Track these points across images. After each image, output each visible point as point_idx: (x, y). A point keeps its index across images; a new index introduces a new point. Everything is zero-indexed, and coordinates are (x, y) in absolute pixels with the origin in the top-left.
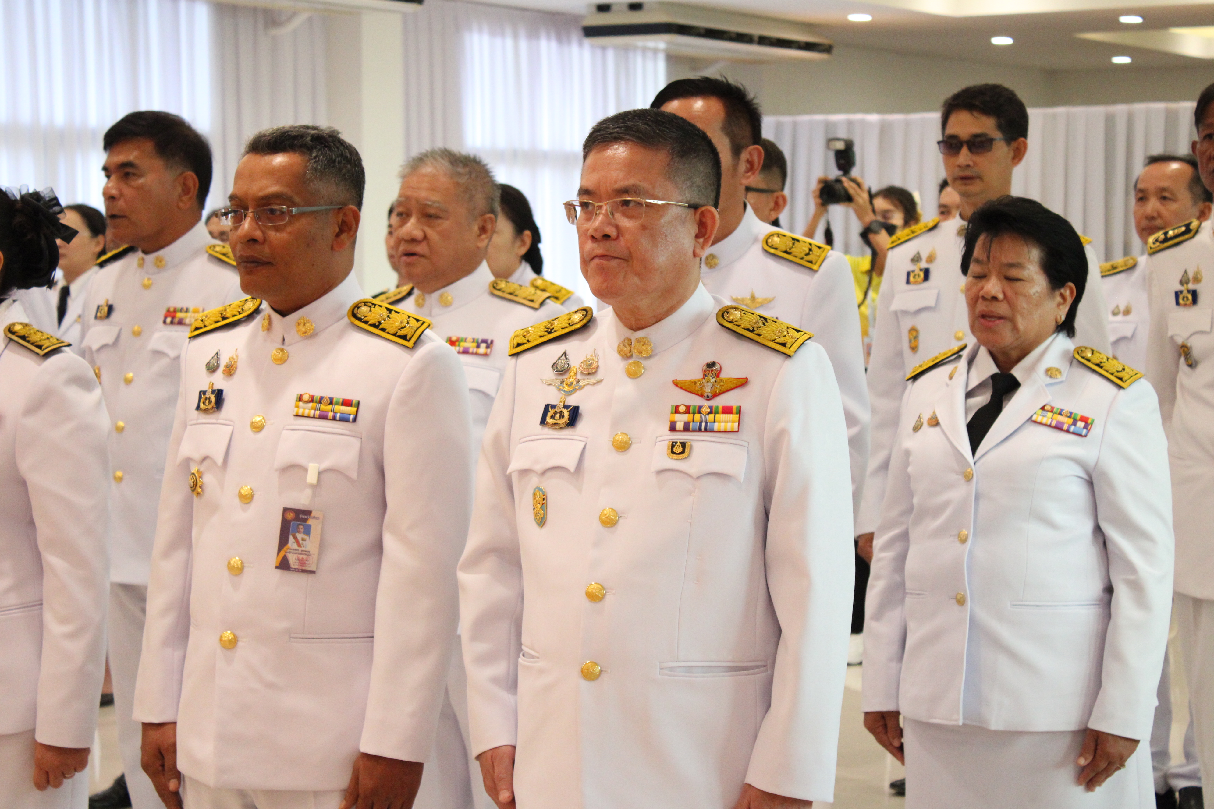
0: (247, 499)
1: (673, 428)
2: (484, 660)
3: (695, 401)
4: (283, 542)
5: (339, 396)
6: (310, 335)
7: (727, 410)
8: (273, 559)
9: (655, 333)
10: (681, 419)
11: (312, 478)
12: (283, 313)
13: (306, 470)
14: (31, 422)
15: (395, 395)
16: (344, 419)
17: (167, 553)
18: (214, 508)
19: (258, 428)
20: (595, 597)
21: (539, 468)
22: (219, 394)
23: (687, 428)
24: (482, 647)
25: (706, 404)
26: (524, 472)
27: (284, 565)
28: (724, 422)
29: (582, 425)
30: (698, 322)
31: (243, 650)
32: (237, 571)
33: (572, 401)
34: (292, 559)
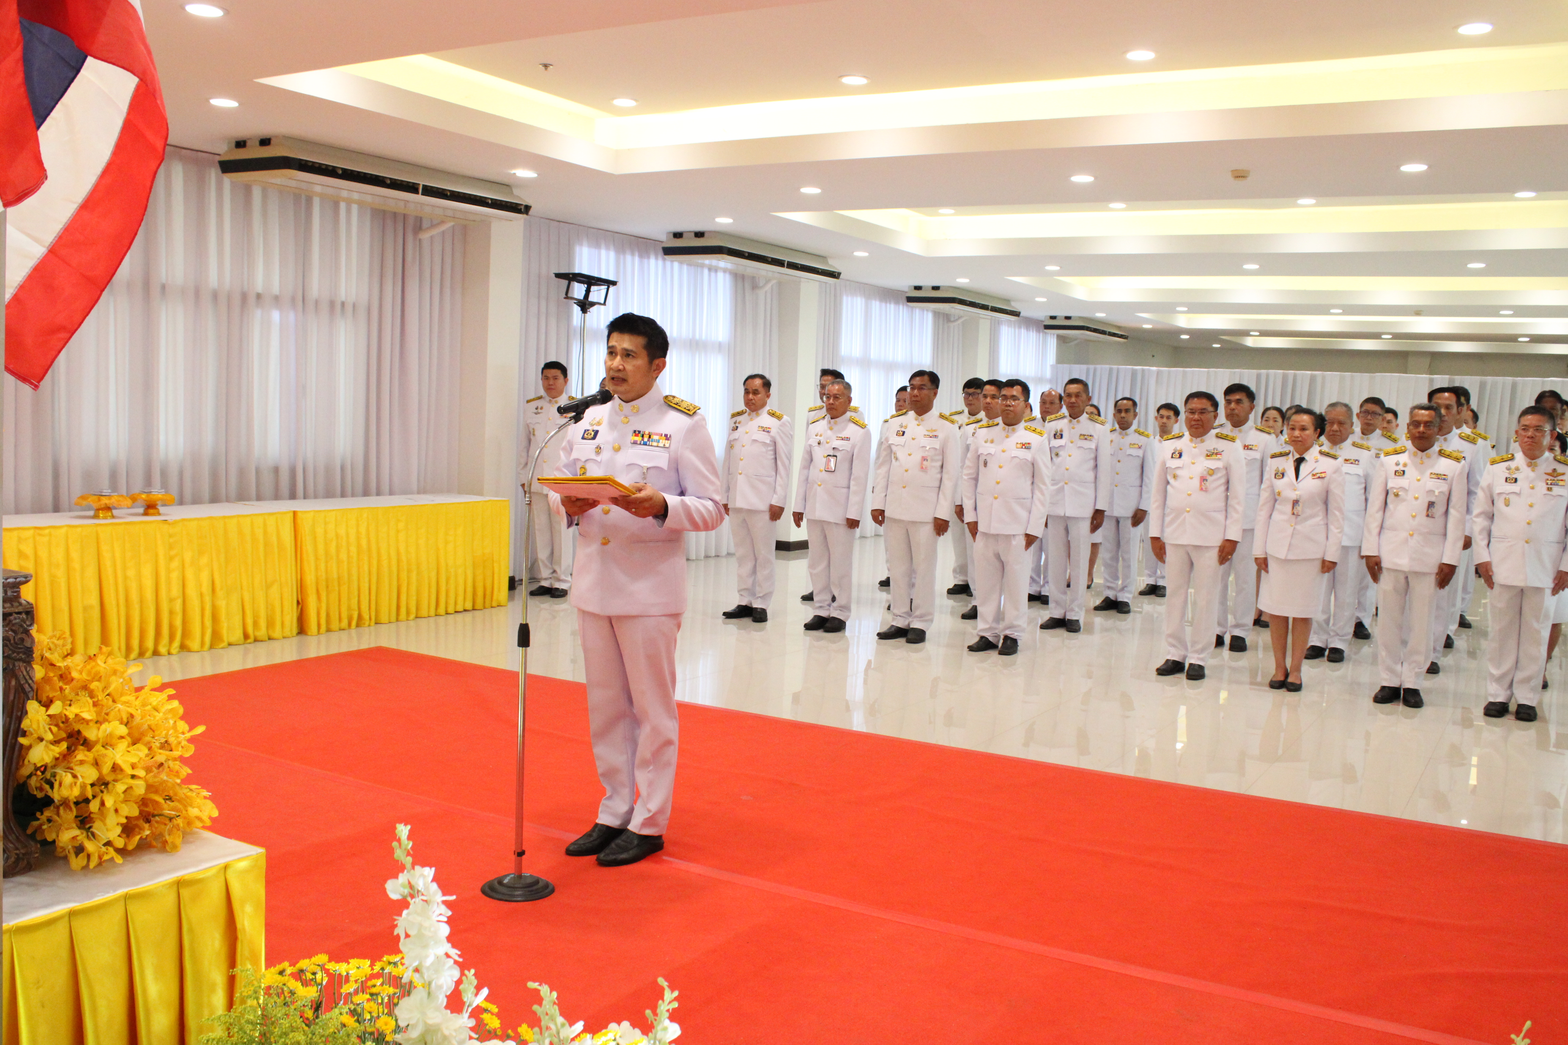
0: (1416, 499)
1: (1547, 484)
2: (1482, 540)
3: (1552, 478)
4: (1428, 510)
5: (1442, 473)
6: (1429, 457)
7: (1562, 480)
8: (1425, 513)
9: (1538, 461)
10: (1549, 482)
11: (1437, 493)
12: (1423, 451)
13: (1434, 492)
14: (1334, 476)
15: (1457, 474)
16: (1444, 479)
17: (1377, 512)
18: (1404, 500)
19: (1419, 480)
20: (1529, 524)
21: (1507, 492)
22: (1404, 471)
23: (1551, 484)
24: (1481, 537)
25: (1556, 479)
26: (1500, 494)
27: (1428, 516)
28: (1561, 483)
29: (1518, 482)
30: (1547, 459)
31: (1415, 536)
32: (1414, 517)
33: (1515, 476)
34: (1430, 515)
